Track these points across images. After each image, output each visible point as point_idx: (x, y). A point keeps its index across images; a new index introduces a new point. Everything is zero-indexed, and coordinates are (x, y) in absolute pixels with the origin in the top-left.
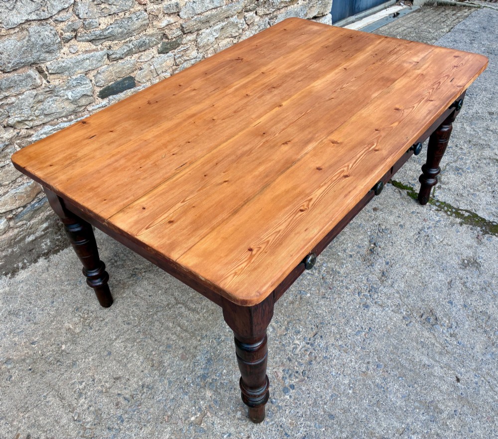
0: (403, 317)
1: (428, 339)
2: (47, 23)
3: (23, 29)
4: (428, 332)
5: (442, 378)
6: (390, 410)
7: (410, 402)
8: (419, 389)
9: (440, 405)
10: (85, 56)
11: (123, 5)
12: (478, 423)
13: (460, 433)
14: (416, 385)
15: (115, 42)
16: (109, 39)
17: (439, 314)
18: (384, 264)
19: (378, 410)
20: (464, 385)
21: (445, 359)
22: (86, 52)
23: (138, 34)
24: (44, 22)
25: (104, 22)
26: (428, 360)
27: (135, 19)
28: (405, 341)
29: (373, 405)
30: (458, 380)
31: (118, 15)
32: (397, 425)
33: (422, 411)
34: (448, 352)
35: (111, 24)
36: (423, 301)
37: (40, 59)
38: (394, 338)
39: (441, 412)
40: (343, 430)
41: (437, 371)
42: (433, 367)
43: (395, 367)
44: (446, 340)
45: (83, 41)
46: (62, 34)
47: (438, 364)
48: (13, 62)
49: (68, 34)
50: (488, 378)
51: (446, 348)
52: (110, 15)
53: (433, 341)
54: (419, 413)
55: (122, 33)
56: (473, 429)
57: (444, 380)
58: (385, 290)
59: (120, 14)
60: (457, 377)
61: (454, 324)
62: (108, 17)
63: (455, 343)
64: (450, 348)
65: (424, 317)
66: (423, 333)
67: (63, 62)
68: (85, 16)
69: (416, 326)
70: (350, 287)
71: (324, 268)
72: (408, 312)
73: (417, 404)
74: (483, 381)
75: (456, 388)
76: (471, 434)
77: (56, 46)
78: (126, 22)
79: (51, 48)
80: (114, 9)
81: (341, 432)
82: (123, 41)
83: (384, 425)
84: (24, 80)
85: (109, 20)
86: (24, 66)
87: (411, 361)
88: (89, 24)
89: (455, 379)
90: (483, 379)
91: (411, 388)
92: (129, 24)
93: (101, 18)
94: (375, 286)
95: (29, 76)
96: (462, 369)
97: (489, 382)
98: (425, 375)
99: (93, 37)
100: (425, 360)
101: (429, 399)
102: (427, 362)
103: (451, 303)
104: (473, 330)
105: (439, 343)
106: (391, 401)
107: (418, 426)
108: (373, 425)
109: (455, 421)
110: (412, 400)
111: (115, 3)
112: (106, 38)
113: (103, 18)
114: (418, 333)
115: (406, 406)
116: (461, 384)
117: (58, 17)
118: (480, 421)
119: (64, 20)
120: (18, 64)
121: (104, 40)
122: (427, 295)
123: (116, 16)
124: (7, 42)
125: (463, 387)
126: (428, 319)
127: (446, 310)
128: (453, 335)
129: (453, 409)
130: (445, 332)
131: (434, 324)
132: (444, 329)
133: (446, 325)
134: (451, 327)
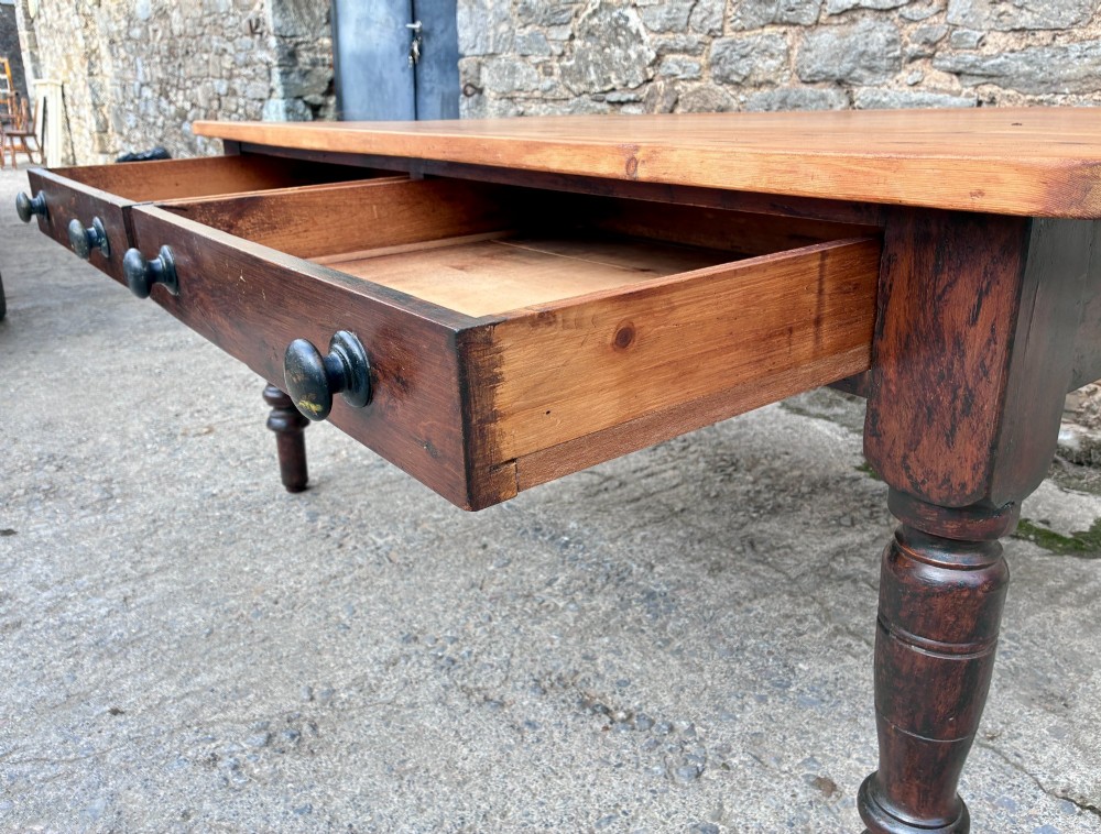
0: (334, 691)
1: (246, 707)
2: (888, 18)
3: (854, 21)
4: (261, 715)
5: (147, 687)
6: (173, 600)
7: (156, 626)
8: (165, 647)
9: (108, 662)
10: (928, 97)
11: (1052, 15)
12: (19, 701)
13: (38, 667)
14: (174, 645)
15: (1007, 92)
16: (995, 80)
17: (287, 763)
18: (532, 717)
20: (97, 716)
21: (174, 713)
22: (934, 90)
23: (1077, 93)
24: (884, 16)
25: (997, 41)
26: (199, 684)
27: (1073, 55)
28: (273, 667)
29: (200, 584)
30: (115, 712)
31: (1034, 34)
32: (142, 599)
33: (126, 636)
34: (185, 726)
35: (1012, 51)
36: (354, 747)
37: (852, 75)
39: (98, 658)
41: (169, 688)
42: (180, 685)
43: (236, 632)
44: (213, 740)
45: (940, 69)
46: (906, 44)
47: (177, 695)
48: (814, 66)
49: (916, 46)
50: (61, 769)
51: (196, 728)
52: (1015, 30)
54: (129, 630)
55: (1029, 75)
56: (22, 688)
57: (139, 689)
58: (435, 684)
59: (1040, 34)
60: (123, 713)
61: (236, 781)
62: (1011, 34)
63: (190, 754)
64: (189, 736)
65: (306, 728)
66: (267, 706)
67: (886, 94)
68: (959, 20)
69: (294, 702)
70: (479, 630)
71: (561, 604)
73: (145, 633)
74: (69, 754)
75: (104, 700)
76: (19, 681)
77: (884, 63)
78: (1048, 55)
79: (874, 63)
80: (1026, 19)
82: (1029, 97)
83: (159, 586)
84: (814, 101)
85: (1013, 40)
86: (825, 80)
87: (223, 657)
88: (959, 37)
89: (122, 708)
91: (177, 637)
92: (1055, 61)
93: (994, 34)
94: (460, 672)
95: (823, 98)
96: (125, 732)
97: (53, 764)
98: (180, 666)
99: (960, 67)
100: (205, 679)
101: (134, 652)
102: (198, 679)
104: (186, 815)
105: (220, 721)
106: (184, 606)
107: (112, 621)
108: (174, 575)
109: (62, 671)
110: (157, 631)
111: (1030, 7)
112: (989, 77)
113: (1000, 34)
114: (273, 697)
115: (157, 620)
116: (104, 713)
117: (906, 11)
118: (18, 704)
119: (916, 18)
120: (818, 72)
121: (984, 80)
122: (366, 765)
123: (1031, 38)
124: (823, 36)
125: (96, 713)
126: (295, 732)
127: (290, 785)
128: (214, 759)
129: (81, 678)
130: (235, 748)
131: (270, 737)
132: (243, 751)
133: (248, 761)
134: (235, 767)
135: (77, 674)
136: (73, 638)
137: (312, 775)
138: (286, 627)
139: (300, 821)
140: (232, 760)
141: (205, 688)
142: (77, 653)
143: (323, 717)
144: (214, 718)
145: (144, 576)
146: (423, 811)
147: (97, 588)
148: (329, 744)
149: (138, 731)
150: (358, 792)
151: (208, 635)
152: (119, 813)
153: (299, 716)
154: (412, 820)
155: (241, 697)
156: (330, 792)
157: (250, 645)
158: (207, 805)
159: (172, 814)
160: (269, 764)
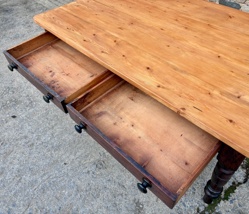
0: (105, 153)
1: (90, 159)
4: (93, 161)
5: (68, 157)
6: (62, 133)
7: (62, 141)
8: (67, 146)
9: (57, 152)
12: (45, 164)
13: (44, 155)
14: (68, 146)
17: (102, 171)
19: (64, 129)
20: (62, 165)
21: (77, 162)
26: (78, 155)
28: (90, 149)
29: (66, 128)
30: (65, 164)
32: (56, 134)
33: (57, 144)
34: (80, 165)
38: (94, 145)
39: (55, 151)
40: (61, 117)
41: (72, 157)
42: (75, 156)
43: (79, 140)
44: (87, 168)
47: (75, 158)
50: (61, 178)
53: (87, 161)
54: (57, 143)
56: (43, 161)
57: (67, 158)
60: (67, 164)
61: (95, 176)
63: (84, 171)
64: (81, 167)
65: (103, 163)
66: (93, 159)
69: (98, 157)
72: (107, 156)
73: (61, 143)
74: (61, 175)
75: (62, 161)
76: (42, 159)
81: (60, 116)
83: (57, 130)
87: (80, 148)
89: (66, 163)
90: (62, 175)
96: (69, 168)
97: (59, 177)
98: (72, 151)
100: (78, 154)
101: (61, 149)
102: (77, 154)
103: (109, 181)
104: (89, 184)
106: (65, 135)
107: (53, 141)
108: (59, 126)
109: (49, 155)
110: (63, 142)
114: (94, 156)
115: (62, 139)
118: (45, 165)
122: (117, 170)
125: (61, 165)
126: (101, 164)
127: (104, 176)
128: (88, 172)
129: (54, 157)
130: (91, 169)
131: (97, 165)
132: (93, 169)
133: (95, 171)
134: (93, 173)
135: (53, 156)
136: (47, 146)
137: (108, 173)
138: (89, 138)
139: (109, 183)
140: (92, 172)
141: (80, 156)
142: (50, 150)
143: (105, 160)
144: (85, 163)
145: (53, 127)
146: (130, 178)
147: (45, 132)
148: (108, 166)
149: (72, 168)
150: (117, 175)
151: (74, 142)
152: (77, 186)
153: (100, 160)
154: (128, 180)
155: (87, 157)
156: (112, 176)
157: (84, 144)
158: (92, 182)
159: (86, 184)
160: (99, 172)
